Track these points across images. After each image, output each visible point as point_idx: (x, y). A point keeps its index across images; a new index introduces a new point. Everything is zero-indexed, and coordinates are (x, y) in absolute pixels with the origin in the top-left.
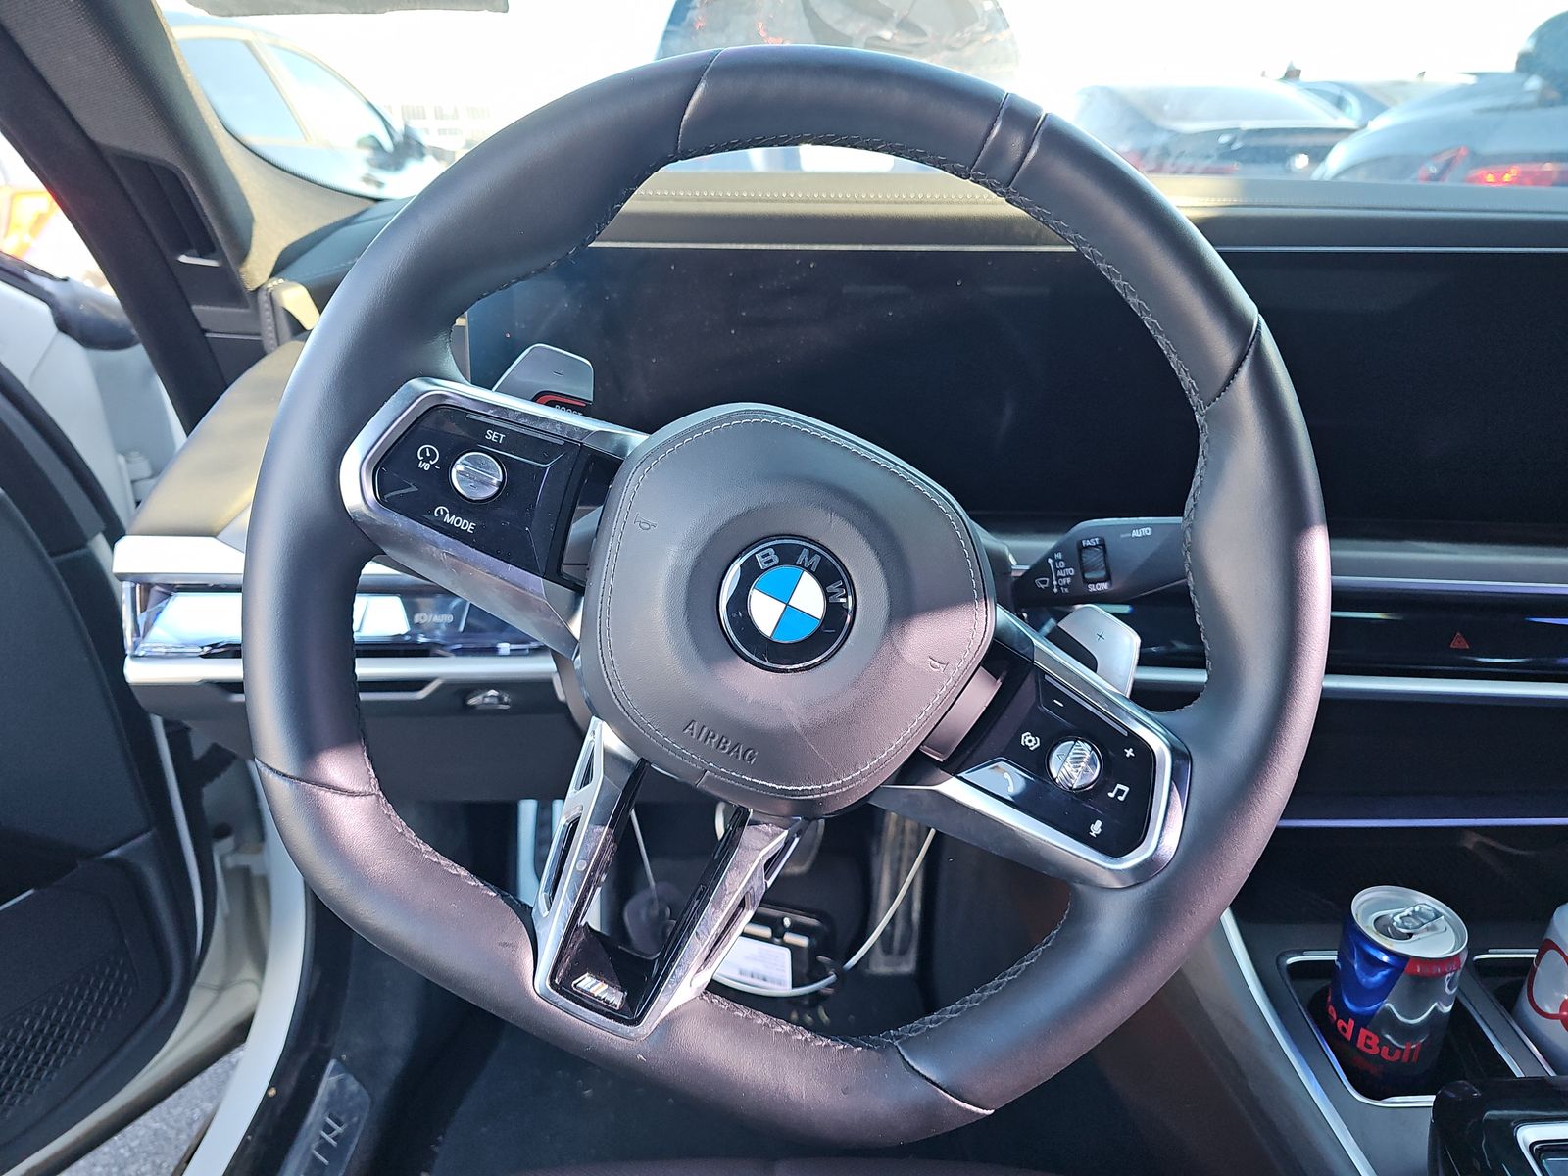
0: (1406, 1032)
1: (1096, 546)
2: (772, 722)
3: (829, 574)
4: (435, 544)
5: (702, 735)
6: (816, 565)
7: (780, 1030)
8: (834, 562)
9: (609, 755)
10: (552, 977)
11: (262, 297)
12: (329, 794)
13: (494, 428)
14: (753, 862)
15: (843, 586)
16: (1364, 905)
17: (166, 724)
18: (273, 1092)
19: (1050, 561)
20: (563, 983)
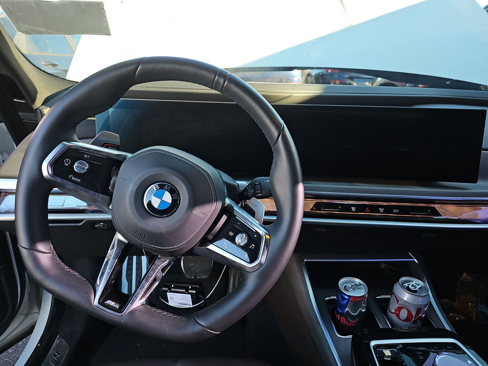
0: (353, 317)
1: (259, 184)
2: (157, 231)
3: (173, 192)
4: (69, 185)
5: (140, 235)
6: (169, 189)
7: (163, 313)
8: (174, 188)
9: (119, 241)
10: (99, 301)
11: (38, 111)
12: (38, 253)
13: (87, 154)
14: (157, 269)
15: (177, 194)
16: (343, 283)
17: (10, 234)
18: (39, 345)
19: (248, 188)
20: (102, 302)
